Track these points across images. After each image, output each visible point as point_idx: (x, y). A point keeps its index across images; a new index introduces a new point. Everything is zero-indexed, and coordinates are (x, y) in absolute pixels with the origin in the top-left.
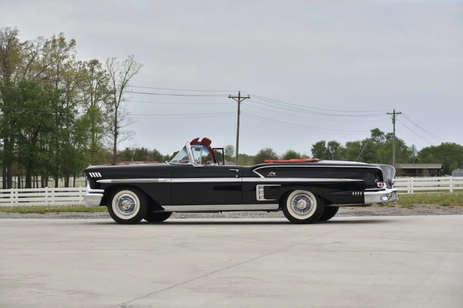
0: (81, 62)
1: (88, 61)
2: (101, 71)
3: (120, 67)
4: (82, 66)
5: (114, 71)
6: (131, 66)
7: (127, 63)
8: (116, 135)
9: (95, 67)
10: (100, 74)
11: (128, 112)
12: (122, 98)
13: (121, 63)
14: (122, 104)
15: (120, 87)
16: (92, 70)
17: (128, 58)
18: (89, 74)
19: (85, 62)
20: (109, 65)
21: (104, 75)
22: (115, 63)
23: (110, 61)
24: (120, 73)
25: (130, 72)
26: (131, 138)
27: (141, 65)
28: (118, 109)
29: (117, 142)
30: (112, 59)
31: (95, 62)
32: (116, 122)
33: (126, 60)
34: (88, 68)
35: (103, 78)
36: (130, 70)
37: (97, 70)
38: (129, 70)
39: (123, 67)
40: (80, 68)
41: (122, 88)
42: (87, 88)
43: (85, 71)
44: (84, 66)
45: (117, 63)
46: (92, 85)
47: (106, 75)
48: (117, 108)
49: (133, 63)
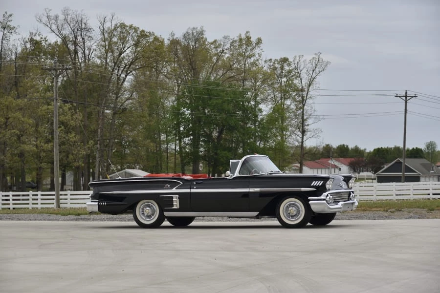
0: (271, 59)
1: (278, 59)
2: (291, 69)
3: (307, 65)
4: (272, 64)
5: (301, 69)
7: (314, 61)
8: (303, 132)
9: (285, 65)
10: (290, 72)
11: (315, 110)
12: (308, 96)
13: (308, 61)
14: (309, 101)
15: (306, 85)
16: (282, 68)
17: (315, 56)
18: (279, 72)
19: (276, 60)
20: (296, 62)
21: (294, 73)
22: (302, 61)
23: (297, 58)
24: (307, 71)
25: (317, 70)
26: (318, 136)
27: (327, 62)
28: (305, 107)
29: (304, 140)
30: (299, 56)
31: (285, 60)
32: (303, 120)
33: (313, 58)
34: (277, 65)
35: (292, 76)
36: (318, 67)
37: (287, 68)
38: (316, 68)
39: (310, 65)
40: (270, 66)
41: (309, 86)
42: (277, 86)
43: (276, 69)
44: (274, 63)
45: (303, 61)
46: (281, 83)
47: (295, 72)
48: (304, 105)
49: (320, 61)
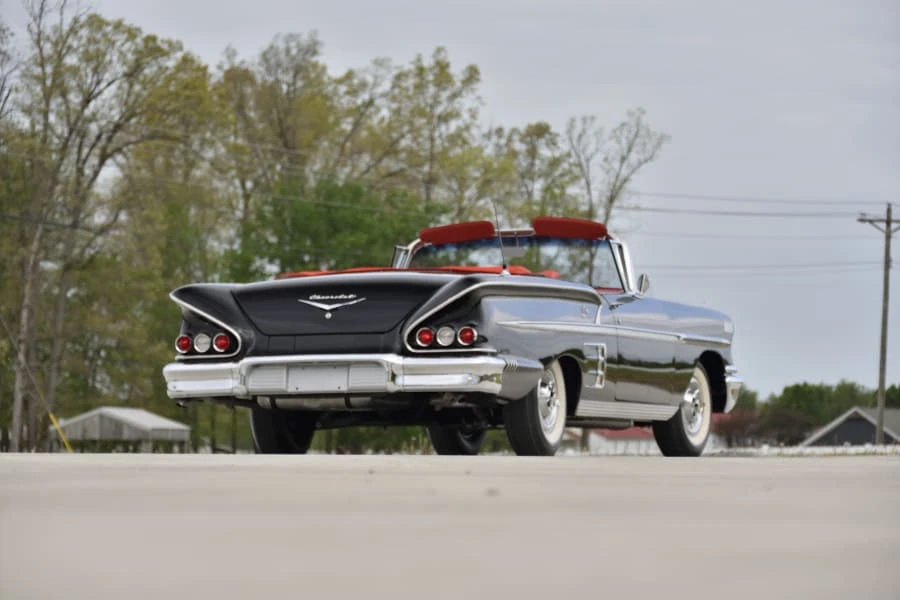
0: (499, 131)
1: (522, 127)
2: (557, 154)
3: (604, 142)
4: (503, 141)
5: (588, 153)
6: (638, 141)
7: (625, 132)
9: (542, 142)
10: (555, 163)
16: (532, 153)
17: (626, 119)
18: (525, 164)
19: (514, 131)
20: (575, 134)
21: (566, 165)
22: (590, 132)
23: (579, 124)
24: (606, 160)
25: (633, 158)
27: (663, 135)
30: (584, 120)
31: (540, 131)
33: (623, 125)
35: (562, 175)
36: (634, 150)
37: (545, 152)
38: (629, 150)
40: (498, 146)
41: (611, 200)
42: (518, 202)
43: (514, 154)
44: (510, 140)
45: (596, 133)
46: (530, 194)
47: (571, 165)
49: (642, 133)
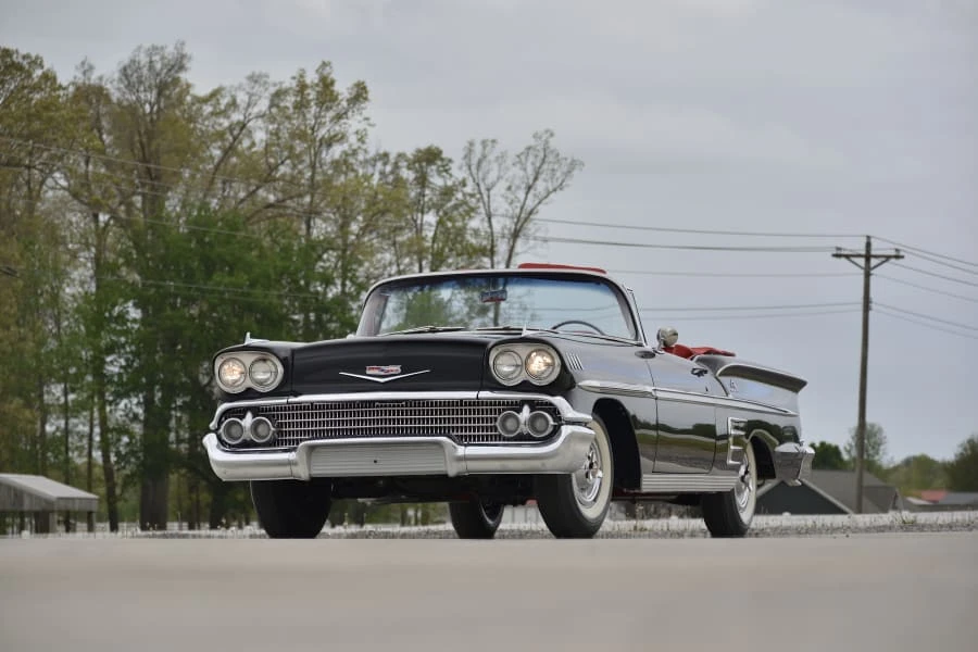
0: (386, 155)
1: (410, 152)
2: (449, 183)
3: (507, 169)
4: (388, 168)
5: (489, 181)
6: (545, 167)
7: (531, 159)
9: (432, 170)
10: (447, 192)
13: (511, 158)
15: (506, 232)
16: (422, 181)
17: (532, 142)
18: (413, 194)
19: (401, 156)
20: (474, 161)
21: (460, 196)
22: (491, 157)
23: (478, 149)
24: (509, 188)
25: (541, 186)
27: (573, 161)
30: (484, 143)
31: (431, 156)
33: (529, 148)
34: (408, 174)
35: (456, 207)
36: (541, 177)
37: (437, 181)
38: (536, 179)
39: (517, 171)
40: (382, 173)
41: (515, 235)
42: (405, 237)
43: (400, 183)
44: (396, 166)
45: (497, 158)
46: (419, 230)
47: (464, 195)
49: (551, 158)
